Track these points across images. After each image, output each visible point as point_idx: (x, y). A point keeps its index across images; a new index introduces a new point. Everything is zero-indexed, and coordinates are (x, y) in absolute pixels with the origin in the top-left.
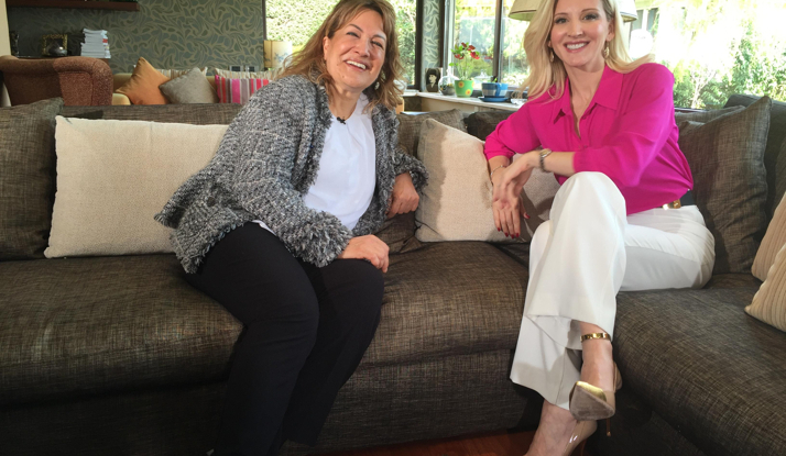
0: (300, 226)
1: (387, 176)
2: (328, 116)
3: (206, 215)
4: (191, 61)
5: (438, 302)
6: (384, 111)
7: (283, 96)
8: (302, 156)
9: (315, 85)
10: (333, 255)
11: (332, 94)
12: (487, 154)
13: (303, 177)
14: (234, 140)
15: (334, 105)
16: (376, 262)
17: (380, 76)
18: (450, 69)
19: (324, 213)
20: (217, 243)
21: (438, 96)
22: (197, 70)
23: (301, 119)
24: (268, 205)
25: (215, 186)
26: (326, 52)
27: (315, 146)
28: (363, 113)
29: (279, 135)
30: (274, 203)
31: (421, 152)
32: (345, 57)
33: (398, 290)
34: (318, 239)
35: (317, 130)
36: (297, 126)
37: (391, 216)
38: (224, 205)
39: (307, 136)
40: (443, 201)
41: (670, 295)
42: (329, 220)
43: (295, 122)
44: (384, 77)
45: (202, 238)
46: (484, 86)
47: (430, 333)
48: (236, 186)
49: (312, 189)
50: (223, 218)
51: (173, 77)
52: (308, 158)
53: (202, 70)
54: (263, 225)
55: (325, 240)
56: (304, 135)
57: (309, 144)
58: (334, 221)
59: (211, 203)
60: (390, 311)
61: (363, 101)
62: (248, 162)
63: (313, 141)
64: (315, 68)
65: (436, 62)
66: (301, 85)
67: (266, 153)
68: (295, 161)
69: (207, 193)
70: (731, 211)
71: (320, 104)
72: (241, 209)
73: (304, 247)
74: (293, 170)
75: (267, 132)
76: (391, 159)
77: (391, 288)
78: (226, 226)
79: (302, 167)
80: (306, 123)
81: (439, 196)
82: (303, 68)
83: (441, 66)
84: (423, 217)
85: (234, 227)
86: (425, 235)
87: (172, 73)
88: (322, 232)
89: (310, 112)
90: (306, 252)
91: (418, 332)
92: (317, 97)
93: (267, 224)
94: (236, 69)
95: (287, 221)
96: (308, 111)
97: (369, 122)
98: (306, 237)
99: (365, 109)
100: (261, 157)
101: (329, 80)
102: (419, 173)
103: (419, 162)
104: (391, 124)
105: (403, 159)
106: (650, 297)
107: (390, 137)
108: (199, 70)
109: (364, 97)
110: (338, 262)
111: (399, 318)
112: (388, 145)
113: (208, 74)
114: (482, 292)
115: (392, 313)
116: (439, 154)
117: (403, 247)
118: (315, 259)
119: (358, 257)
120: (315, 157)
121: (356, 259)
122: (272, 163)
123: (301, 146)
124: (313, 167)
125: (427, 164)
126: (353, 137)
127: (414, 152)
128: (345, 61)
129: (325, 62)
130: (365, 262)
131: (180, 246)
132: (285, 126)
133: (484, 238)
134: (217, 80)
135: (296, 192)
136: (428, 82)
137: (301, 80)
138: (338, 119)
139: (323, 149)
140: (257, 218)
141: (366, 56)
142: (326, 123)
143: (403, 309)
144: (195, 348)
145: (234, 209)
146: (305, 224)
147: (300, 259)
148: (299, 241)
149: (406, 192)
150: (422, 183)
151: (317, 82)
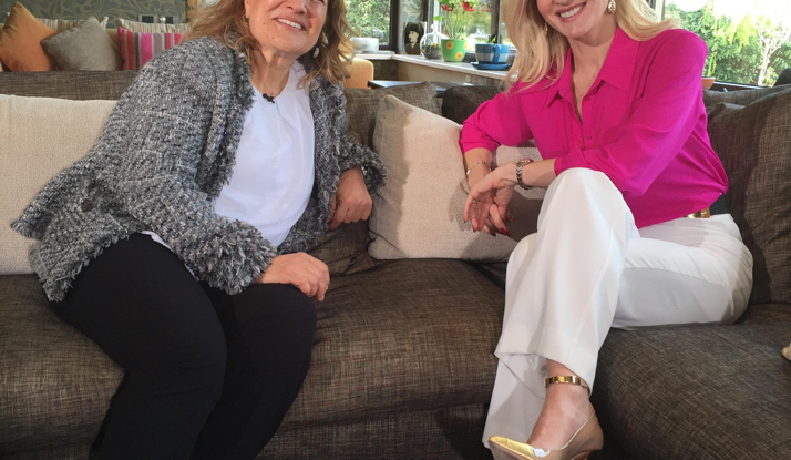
0: (205, 240)
1: (328, 173)
2: (249, 93)
3: (79, 223)
4: (86, 8)
5: (389, 341)
6: (326, 85)
7: (187, 65)
8: (212, 146)
9: (233, 51)
10: (248, 279)
11: (256, 63)
12: (464, 144)
13: (212, 174)
14: (122, 123)
15: (260, 78)
16: (306, 288)
17: (320, 40)
18: (436, 25)
19: (238, 223)
20: (92, 260)
21: (420, 59)
22: (94, 20)
23: (211, 98)
24: (163, 211)
25: (93, 185)
26: (247, 7)
27: (231, 133)
28: (298, 87)
29: (181, 119)
30: (171, 209)
31: (377, 141)
32: (275, 14)
33: (335, 325)
34: (230, 256)
35: (233, 112)
36: (205, 106)
37: (334, 226)
38: (105, 210)
39: (218, 120)
40: (406, 204)
41: (688, 332)
42: (245, 232)
43: (203, 102)
44: (326, 41)
45: (72, 254)
46: (479, 47)
47: (376, 382)
48: (120, 184)
49: (225, 190)
50: (101, 228)
51: (61, 29)
52: (221, 148)
53: (101, 20)
54: (156, 237)
55: (240, 259)
56: (215, 118)
57: (222, 130)
58: (252, 233)
59: (87, 206)
60: (324, 352)
61: (298, 72)
62: (138, 152)
63: (226, 126)
64: (233, 29)
65: (417, 15)
66: (213, 51)
67: (163, 141)
68: (202, 152)
69: (82, 194)
70: (773, 223)
71: (239, 77)
72: (127, 215)
73: (210, 267)
74: (199, 164)
75: (165, 113)
76: (334, 149)
77: (328, 322)
78: (105, 239)
79: (211, 161)
80: (218, 103)
81: (399, 199)
82: (216, 28)
83: (425, 19)
84: (378, 227)
85: (116, 240)
86: (380, 250)
87: (60, 24)
88: (235, 247)
89: (224, 88)
90: (212, 274)
91: (360, 381)
92: (235, 66)
93: (161, 237)
94: (148, 20)
95: (188, 233)
96: (220, 87)
97: (306, 100)
98: (213, 255)
99: (302, 82)
100: (156, 147)
101: (252, 45)
102: (374, 169)
103: (373, 154)
104: (335, 103)
105: (353, 149)
106: (662, 334)
107: (334, 120)
108: (96, 20)
109: (298, 66)
110: (256, 287)
111: (336, 363)
112: (331, 131)
113: (108, 26)
114: (447, 327)
115: (327, 355)
116: (401, 144)
117: (350, 267)
118: (225, 283)
119: (283, 281)
120: (230, 147)
121: (279, 284)
122: (170, 156)
123: (211, 133)
124: (227, 161)
125: (385, 158)
126: (285, 120)
127: (369, 140)
128: (276, 19)
129: (247, 20)
130: (291, 289)
131: (43, 264)
132: (189, 106)
133: (457, 255)
134: (120, 34)
135: (201, 194)
136: (407, 40)
137: (214, 44)
138: (265, 96)
139: (242, 137)
140: (148, 228)
141: (301, 13)
142: (246, 102)
143: (342, 350)
144: (57, 404)
145: (118, 216)
146: (213, 237)
147: (204, 284)
148: (204, 260)
149: (355, 194)
150: (378, 183)
151: (236, 48)
